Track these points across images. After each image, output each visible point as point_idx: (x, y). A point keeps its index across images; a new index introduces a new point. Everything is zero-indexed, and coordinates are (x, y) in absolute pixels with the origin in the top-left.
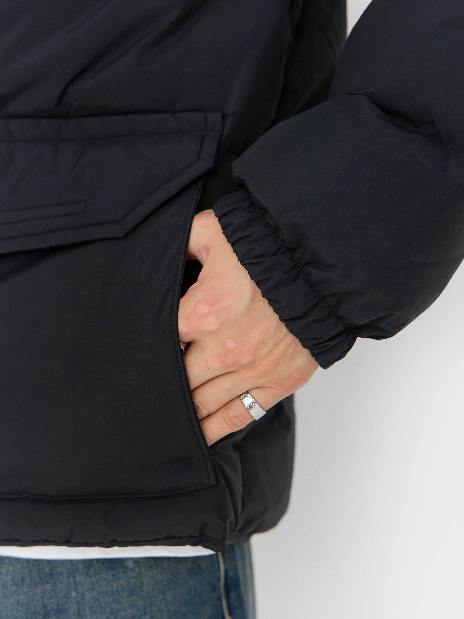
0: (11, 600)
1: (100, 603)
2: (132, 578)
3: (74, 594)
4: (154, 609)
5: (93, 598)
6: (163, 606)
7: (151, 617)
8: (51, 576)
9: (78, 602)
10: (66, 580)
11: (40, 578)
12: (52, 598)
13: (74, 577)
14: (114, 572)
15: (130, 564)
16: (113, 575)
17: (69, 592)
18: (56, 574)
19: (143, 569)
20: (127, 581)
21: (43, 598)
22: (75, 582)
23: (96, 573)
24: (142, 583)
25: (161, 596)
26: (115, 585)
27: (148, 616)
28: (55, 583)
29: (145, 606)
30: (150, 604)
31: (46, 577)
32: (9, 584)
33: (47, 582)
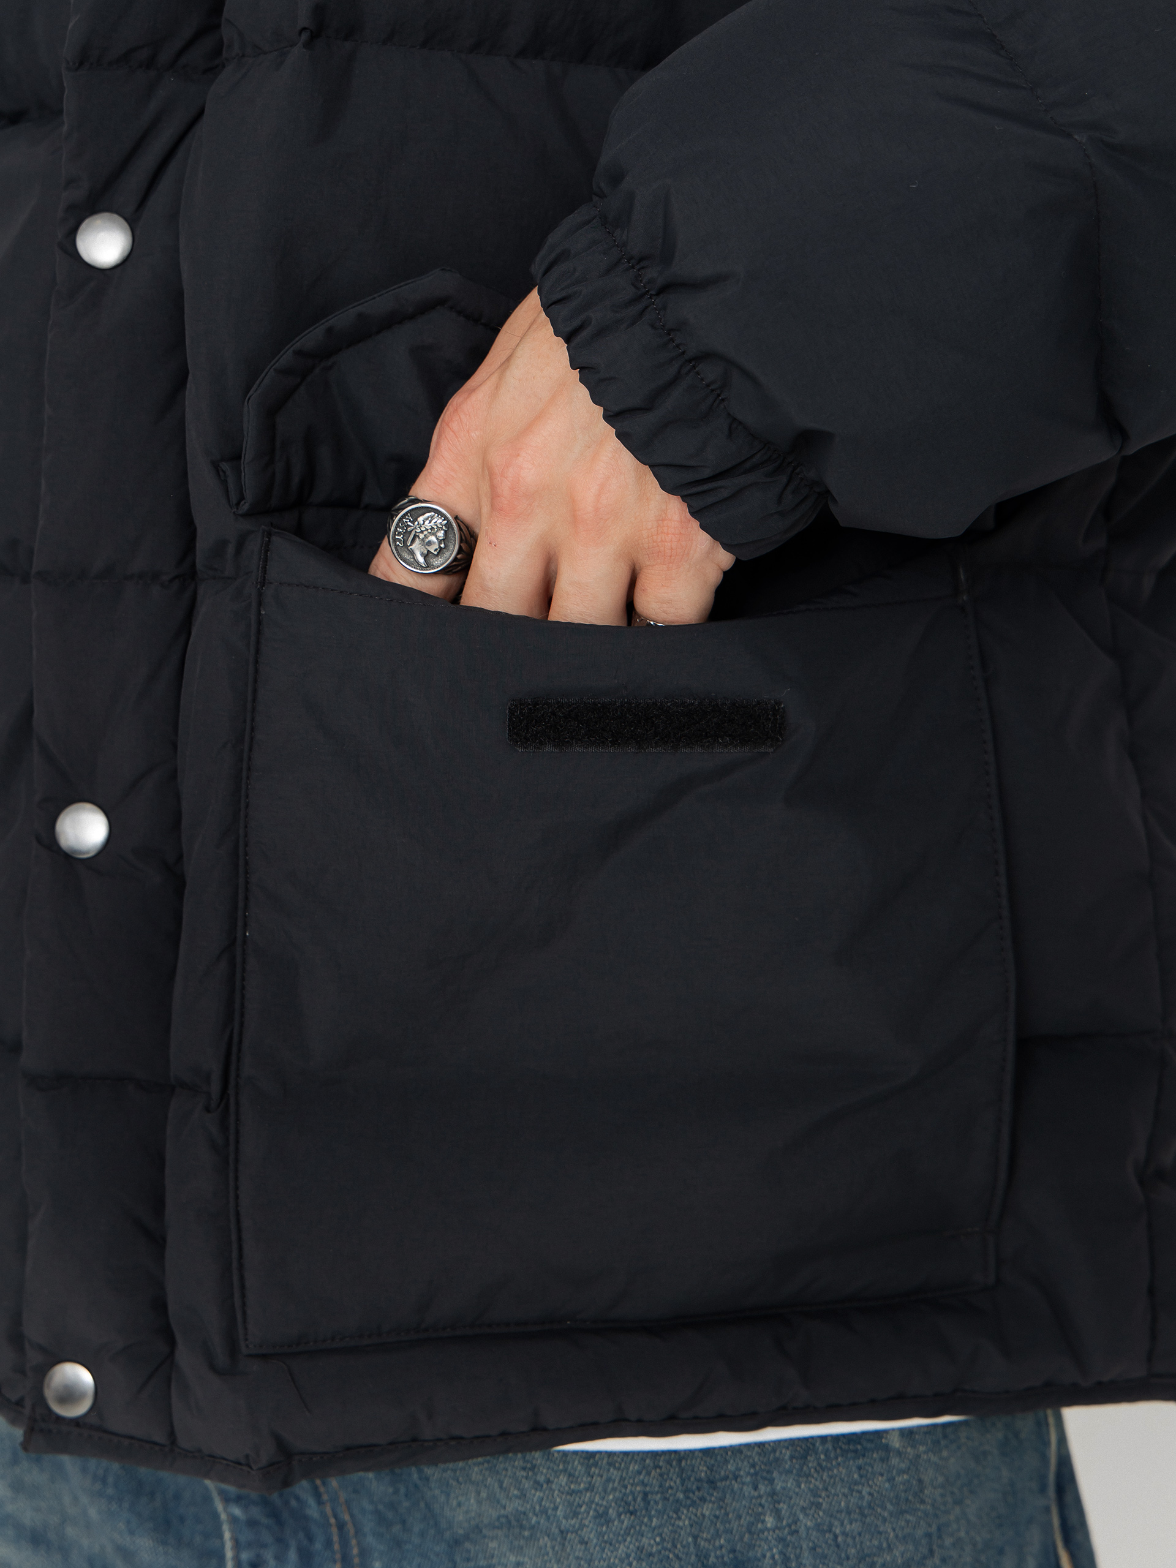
0: (622, 1550)
1: (836, 1537)
2: (901, 1472)
3: (770, 1521)
4: (948, 1541)
5: (818, 1527)
6: (962, 1534)
7: (944, 1560)
8: (712, 1483)
9: (781, 1540)
10: (748, 1490)
11: (686, 1491)
12: (717, 1535)
13: (771, 1481)
14: (860, 1461)
15: (896, 1443)
16: (859, 1468)
17: (759, 1518)
18: (726, 1478)
19: (922, 1448)
20: (891, 1480)
21: (695, 1538)
22: (773, 1493)
23: (820, 1468)
24: (920, 1481)
25: (957, 1510)
26: (865, 1491)
27: (937, 1561)
28: (722, 1499)
29: (929, 1535)
30: (939, 1529)
31: (699, 1489)
32: (612, 1512)
33: (703, 1500)
